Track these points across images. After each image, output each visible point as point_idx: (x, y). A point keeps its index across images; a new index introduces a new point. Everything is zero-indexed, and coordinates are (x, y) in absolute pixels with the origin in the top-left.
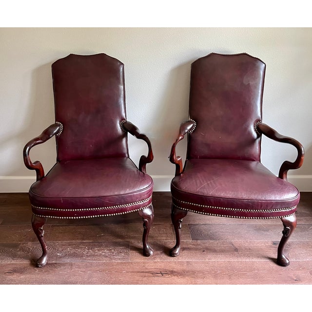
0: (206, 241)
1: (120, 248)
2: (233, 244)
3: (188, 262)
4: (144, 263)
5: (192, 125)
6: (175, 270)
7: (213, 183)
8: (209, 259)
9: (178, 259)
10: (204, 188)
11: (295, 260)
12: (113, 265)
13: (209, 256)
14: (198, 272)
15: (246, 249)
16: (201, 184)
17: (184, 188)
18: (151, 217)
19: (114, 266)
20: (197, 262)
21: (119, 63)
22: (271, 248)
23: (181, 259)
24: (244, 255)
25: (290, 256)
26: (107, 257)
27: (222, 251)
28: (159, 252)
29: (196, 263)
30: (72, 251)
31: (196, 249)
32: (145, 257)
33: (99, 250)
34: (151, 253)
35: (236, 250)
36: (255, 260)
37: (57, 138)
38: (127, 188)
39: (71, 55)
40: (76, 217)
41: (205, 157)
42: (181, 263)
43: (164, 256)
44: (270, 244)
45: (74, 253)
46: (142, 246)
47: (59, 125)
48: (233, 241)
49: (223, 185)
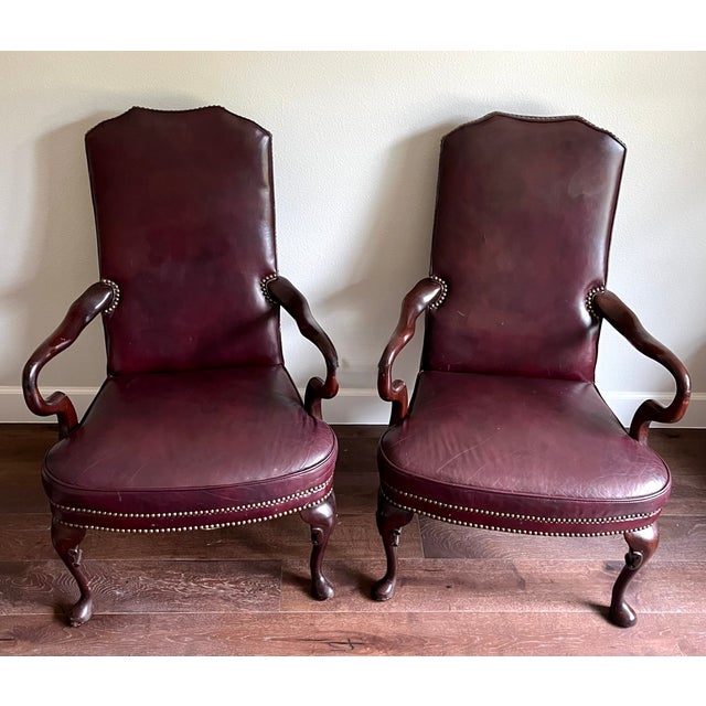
0: (457, 560)
1: (259, 579)
2: (515, 569)
3: (411, 615)
4: (312, 616)
5: (437, 291)
6: (380, 635)
7: (474, 453)
8: (458, 608)
9: (390, 606)
10: (453, 466)
11: (649, 611)
12: (242, 622)
13: (459, 600)
14: (432, 639)
15: (543, 581)
16: (448, 456)
17: (407, 465)
18: (331, 521)
19: (245, 625)
20: (432, 614)
21: (258, 133)
22: (601, 581)
23: (398, 607)
24: (539, 597)
25: (641, 602)
26: (228, 600)
27: (491, 587)
28: (347, 589)
29: (429, 617)
30: (150, 586)
31: (432, 582)
32: (315, 602)
33: (210, 583)
34: (331, 591)
35: (522, 584)
36: (562, 610)
37: (106, 319)
38: (274, 465)
39: (135, 110)
40: (154, 529)
41: (465, 369)
42: (396, 618)
43: (359, 600)
44: (599, 568)
45: (155, 589)
46: (309, 572)
47: (110, 288)
48: (516, 561)
49: (498, 460)
